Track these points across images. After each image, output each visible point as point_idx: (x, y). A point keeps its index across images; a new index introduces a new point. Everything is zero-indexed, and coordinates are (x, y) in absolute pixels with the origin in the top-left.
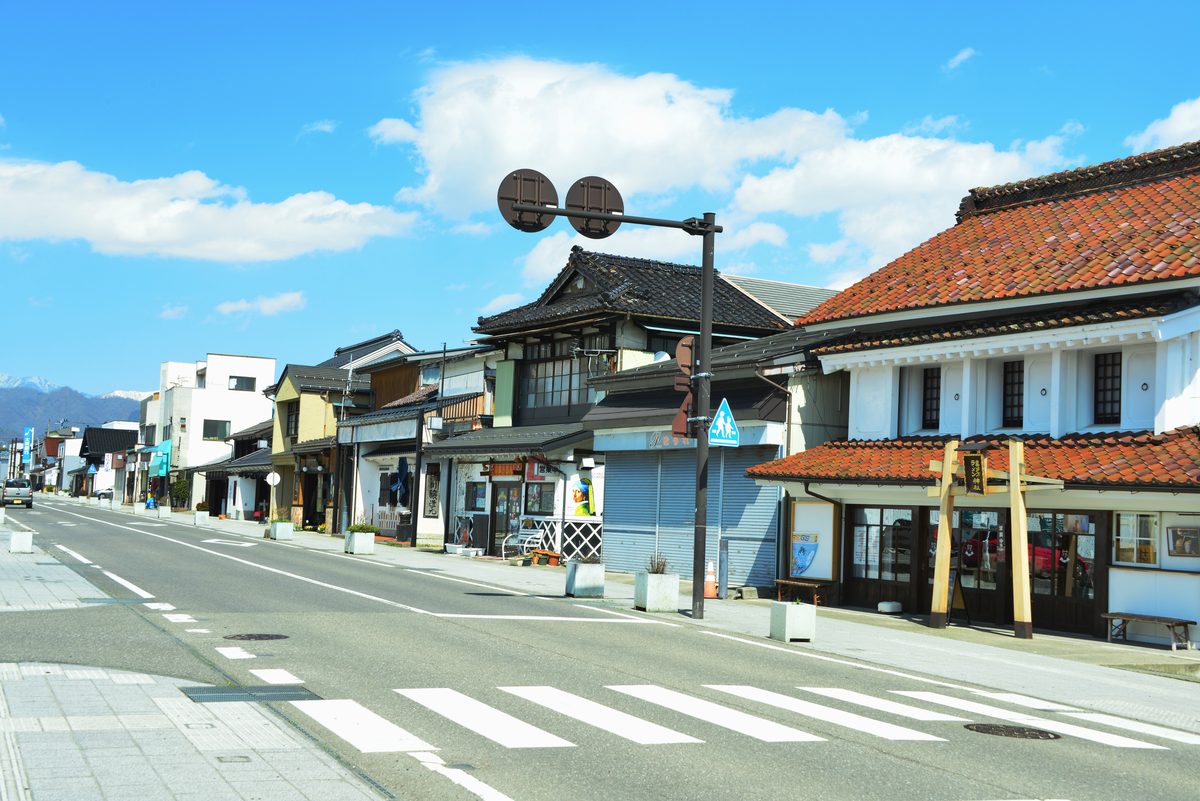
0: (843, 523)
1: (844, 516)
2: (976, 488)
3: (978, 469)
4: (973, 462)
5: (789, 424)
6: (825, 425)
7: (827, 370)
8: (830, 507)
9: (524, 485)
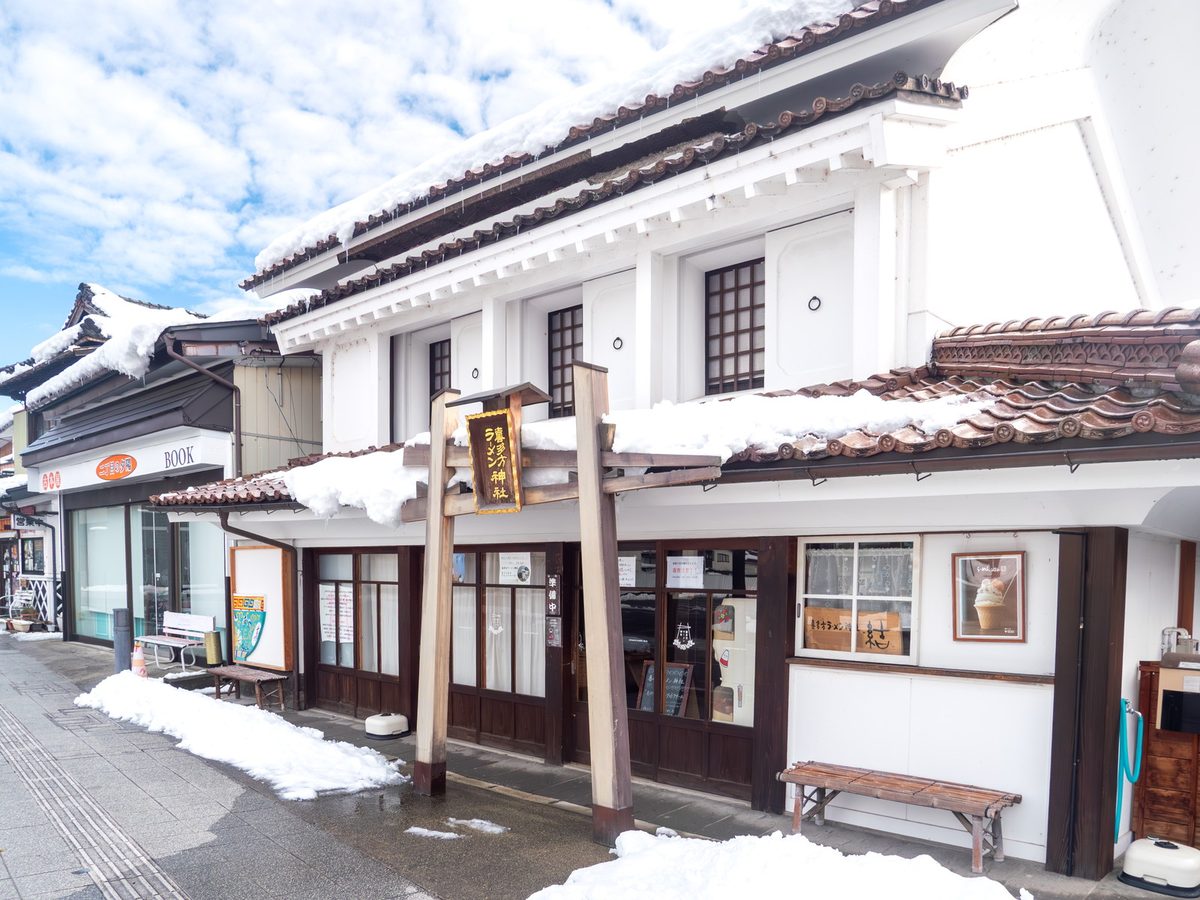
0: (300, 578)
1: (300, 567)
2: (499, 493)
3: (501, 448)
4: (489, 432)
5: (239, 435)
6: (297, 441)
7: (284, 348)
8: (278, 552)
9: (20, 541)
